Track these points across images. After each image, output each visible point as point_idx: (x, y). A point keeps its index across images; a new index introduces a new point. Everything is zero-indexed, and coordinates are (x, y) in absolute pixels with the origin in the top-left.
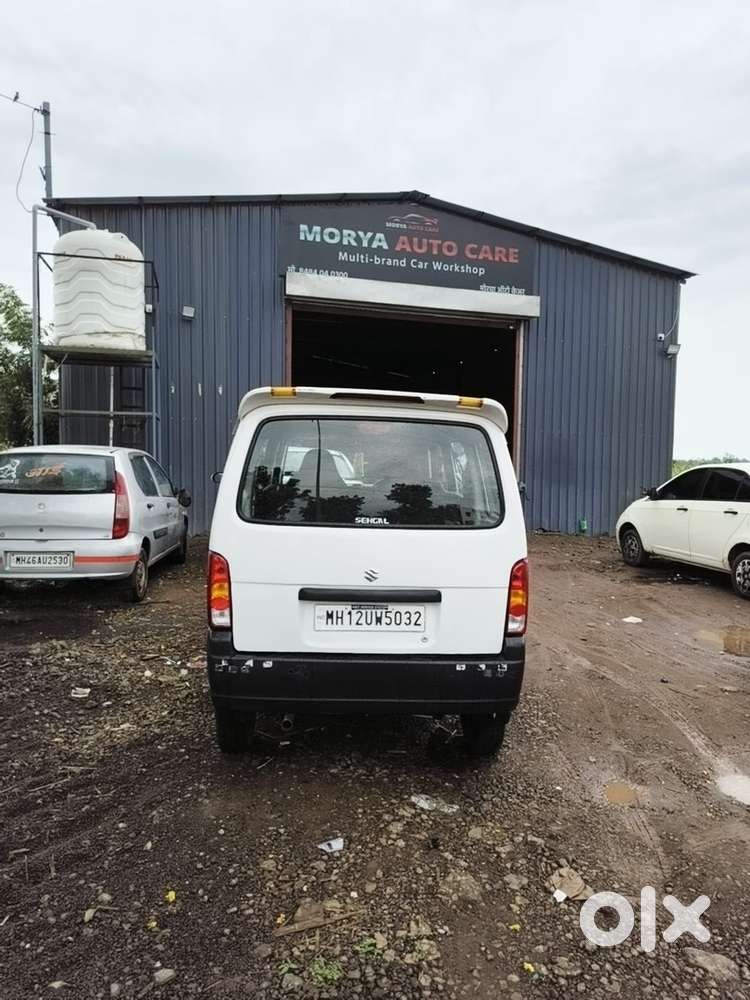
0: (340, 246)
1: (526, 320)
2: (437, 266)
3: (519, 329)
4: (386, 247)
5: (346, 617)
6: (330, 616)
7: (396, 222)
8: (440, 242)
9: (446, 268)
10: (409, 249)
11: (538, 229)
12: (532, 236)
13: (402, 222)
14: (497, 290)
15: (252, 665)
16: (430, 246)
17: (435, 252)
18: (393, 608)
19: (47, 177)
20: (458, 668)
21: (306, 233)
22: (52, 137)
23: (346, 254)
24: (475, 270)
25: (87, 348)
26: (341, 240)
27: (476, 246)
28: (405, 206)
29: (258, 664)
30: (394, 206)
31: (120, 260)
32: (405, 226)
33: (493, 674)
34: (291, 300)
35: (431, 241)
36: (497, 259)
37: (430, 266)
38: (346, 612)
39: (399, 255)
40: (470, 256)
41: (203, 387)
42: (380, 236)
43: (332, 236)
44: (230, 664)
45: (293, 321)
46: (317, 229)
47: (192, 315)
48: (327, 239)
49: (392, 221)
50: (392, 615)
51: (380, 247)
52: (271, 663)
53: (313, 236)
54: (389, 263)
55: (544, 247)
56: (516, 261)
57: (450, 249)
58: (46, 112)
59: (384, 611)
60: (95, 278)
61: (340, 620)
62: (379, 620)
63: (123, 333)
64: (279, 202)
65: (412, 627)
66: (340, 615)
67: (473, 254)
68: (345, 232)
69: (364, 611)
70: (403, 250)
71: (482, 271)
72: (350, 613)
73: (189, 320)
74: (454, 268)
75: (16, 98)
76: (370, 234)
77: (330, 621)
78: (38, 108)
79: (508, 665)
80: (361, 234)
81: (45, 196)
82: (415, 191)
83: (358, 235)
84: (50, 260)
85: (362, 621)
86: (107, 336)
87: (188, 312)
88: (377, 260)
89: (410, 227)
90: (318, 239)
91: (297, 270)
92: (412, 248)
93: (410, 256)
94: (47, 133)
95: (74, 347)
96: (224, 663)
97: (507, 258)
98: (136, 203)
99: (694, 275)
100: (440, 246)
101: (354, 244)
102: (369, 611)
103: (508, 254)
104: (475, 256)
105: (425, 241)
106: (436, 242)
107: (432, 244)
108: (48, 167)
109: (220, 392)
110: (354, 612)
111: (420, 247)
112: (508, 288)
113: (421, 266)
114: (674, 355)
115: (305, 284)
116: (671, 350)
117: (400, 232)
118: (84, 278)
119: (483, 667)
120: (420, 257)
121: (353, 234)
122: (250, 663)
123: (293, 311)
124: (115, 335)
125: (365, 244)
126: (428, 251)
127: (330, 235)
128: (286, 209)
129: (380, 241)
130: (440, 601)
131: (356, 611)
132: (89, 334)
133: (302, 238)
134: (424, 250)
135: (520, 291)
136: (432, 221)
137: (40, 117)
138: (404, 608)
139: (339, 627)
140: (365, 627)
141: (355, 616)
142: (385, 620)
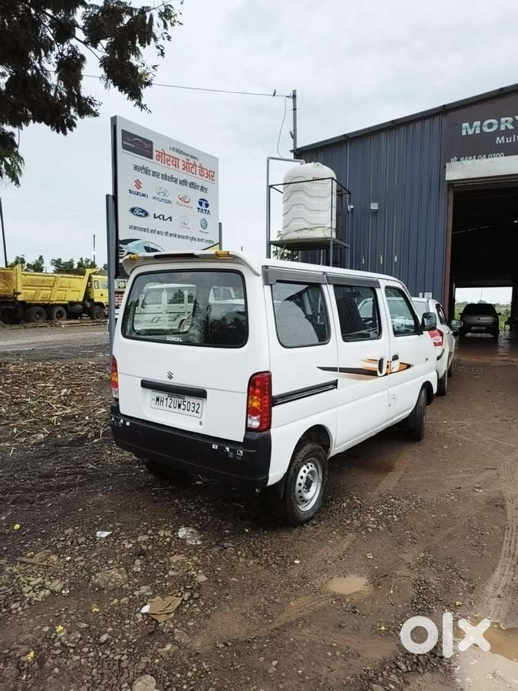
0: (498, 133)
5: (165, 401)
6: (158, 399)
15: (122, 423)
18: (188, 399)
19: (294, 136)
20: (213, 447)
21: (466, 129)
22: (297, 110)
23: (503, 138)
25: (295, 240)
26: (499, 127)
29: (125, 423)
31: (316, 180)
33: (234, 456)
34: (451, 184)
38: (165, 398)
41: (383, 257)
43: (490, 126)
44: (115, 420)
45: (454, 201)
46: (477, 123)
47: (377, 208)
48: (486, 129)
50: (186, 403)
52: (129, 423)
53: (473, 129)
58: (294, 97)
59: (183, 400)
60: (301, 195)
61: (162, 403)
62: (179, 406)
63: (317, 227)
64: (445, 110)
65: (195, 413)
66: (162, 400)
68: (503, 120)
69: (173, 399)
72: (167, 399)
73: (375, 213)
75: (275, 93)
77: (157, 402)
78: (289, 95)
79: (243, 452)
81: (292, 149)
84: (281, 188)
85: (172, 405)
86: (306, 231)
87: (374, 206)
90: (478, 131)
91: (458, 160)
94: (295, 109)
95: (289, 240)
96: (113, 419)
98: (344, 139)
102: (175, 399)
108: (295, 130)
109: (396, 260)
115: (461, 170)
118: (295, 196)
119: (228, 449)
122: (122, 421)
123: (454, 192)
124: (311, 229)
127: (489, 125)
128: (451, 115)
130: (206, 397)
131: (169, 398)
132: (296, 231)
133: (464, 133)
137: (291, 100)
138: (192, 400)
139: (161, 407)
140: (173, 409)
141: (169, 401)
142: (182, 407)
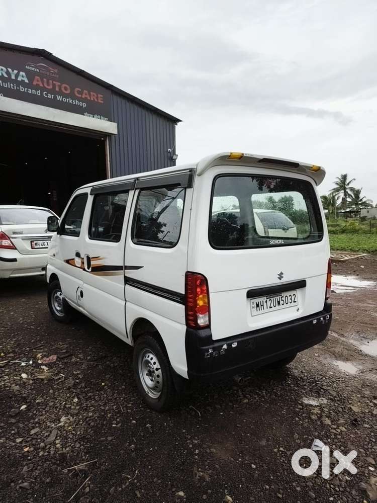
1: (109, 135)
2: (59, 98)
3: (106, 140)
4: (27, 81)
5: (265, 304)
6: (258, 305)
7: (32, 67)
8: (60, 84)
9: (65, 100)
10: (41, 85)
11: (113, 86)
12: (110, 89)
13: (36, 67)
14: (93, 117)
15: (226, 348)
16: (54, 85)
17: (57, 89)
18: (284, 294)
20: (314, 322)
23: (1, 82)
24: (81, 104)
27: (80, 90)
28: (36, 58)
29: (229, 346)
30: (30, 57)
32: (38, 70)
33: (325, 322)
35: (54, 82)
36: (92, 99)
37: (55, 97)
38: (264, 301)
39: (37, 88)
40: (77, 95)
42: (22, 73)
44: (214, 351)
49: (29, 65)
50: (283, 299)
51: (23, 81)
52: (236, 343)
54: (30, 91)
55: (115, 97)
56: (102, 102)
57: (66, 89)
59: (280, 297)
61: (262, 307)
62: (279, 303)
65: (293, 304)
66: (262, 304)
67: (79, 94)
69: (272, 299)
70: (38, 85)
71: (85, 105)
72: (266, 302)
74: (69, 101)
76: (16, 72)
77: (258, 308)
79: (329, 315)
80: (10, 70)
82: (43, 50)
83: (7, 70)
85: (272, 305)
88: (22, 89)
89: (41, 71)
92: (43, 84)
93: (43, 89)
96: (210, 351)
97: (98, 100)
99: (181, 121)
100: (60, 86)
101: (6, 76)
102: (274, 298)
103: (99, 97)
104: (80, 96)
105: (51, 81)
106: (58, 84)
107: (55, 84)
110: (268, 300)
111: (48, 85)
112: (100, 117)
113: (50, 96)
114: (175, 160)
116: (174, 157)
117: (35, 73)
119: (322, 319)
120: (50, 91)
121: (4, 69)
122: (225, 347)
125: (13, 77)
126: (53, 88)
129: (23, 77)
130: (306, 286)
131: (269, 300)
134: (51, 87)
135: (105, 119)
136: (54, 70)
138: (288, 294)
139: (263, 311)
140: (274, 308)
141: (269, 303)
142: (281, 302)
